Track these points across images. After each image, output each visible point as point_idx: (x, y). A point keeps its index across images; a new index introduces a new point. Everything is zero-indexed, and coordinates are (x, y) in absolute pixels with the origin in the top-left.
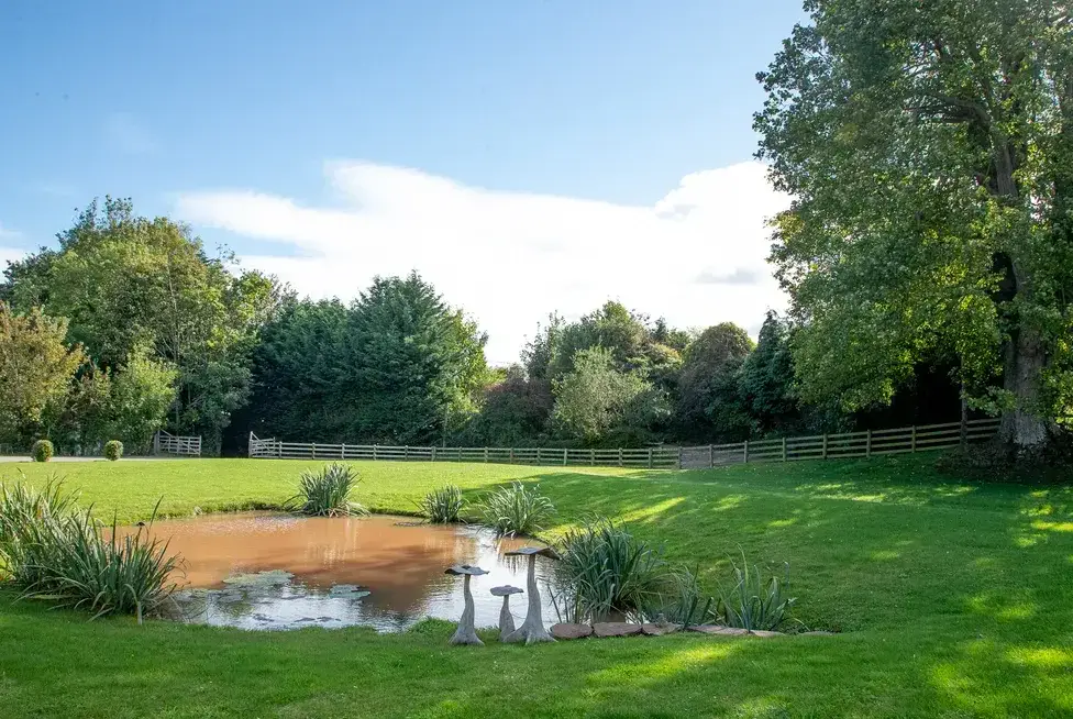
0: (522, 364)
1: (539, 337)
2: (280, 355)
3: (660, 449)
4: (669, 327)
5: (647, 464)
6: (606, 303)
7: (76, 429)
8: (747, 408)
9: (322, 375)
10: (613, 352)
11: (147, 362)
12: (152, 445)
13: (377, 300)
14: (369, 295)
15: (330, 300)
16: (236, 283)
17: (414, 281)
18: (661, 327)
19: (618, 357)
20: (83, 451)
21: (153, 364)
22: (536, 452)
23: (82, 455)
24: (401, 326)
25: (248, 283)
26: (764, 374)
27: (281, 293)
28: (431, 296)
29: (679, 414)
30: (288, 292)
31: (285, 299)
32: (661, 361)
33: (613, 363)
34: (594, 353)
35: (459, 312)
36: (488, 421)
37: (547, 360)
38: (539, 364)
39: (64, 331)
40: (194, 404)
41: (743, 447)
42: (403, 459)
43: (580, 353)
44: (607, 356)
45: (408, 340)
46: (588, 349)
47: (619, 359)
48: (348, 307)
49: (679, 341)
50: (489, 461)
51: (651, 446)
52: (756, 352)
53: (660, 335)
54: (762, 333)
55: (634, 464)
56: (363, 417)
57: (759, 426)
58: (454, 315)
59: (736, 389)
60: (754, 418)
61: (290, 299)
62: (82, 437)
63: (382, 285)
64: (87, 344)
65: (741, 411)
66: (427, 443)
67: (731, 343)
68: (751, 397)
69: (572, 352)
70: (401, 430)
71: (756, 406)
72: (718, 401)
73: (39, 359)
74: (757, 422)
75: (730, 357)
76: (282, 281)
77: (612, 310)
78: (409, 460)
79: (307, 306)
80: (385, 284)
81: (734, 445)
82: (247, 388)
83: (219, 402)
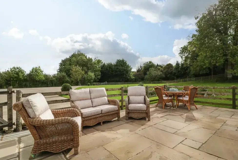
4: (159, 64)
14: (116, 62)
15: (110, 63)
24: (122, 66)
25: (99, 61)
32: (160, 69)
37: (141, 70)
48: (113, 64)
49: (161, 66)
52: (175, 67)
59: (172, 73)
63: (118, 60)
67: (171, 66)
68: (175, 73)
72: (169, 75)
77: (150, 62)
82: (100, 76)
83: (97, 78)
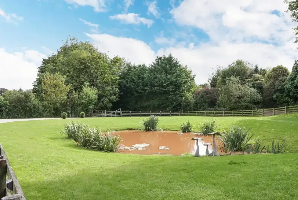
0: (208, 83)
1: (213, 73)
2: (127, 83)
3: (256, 110)
4: (259, 68)
5: (251, 115)
6: (237, 60)
7: (69, 109)
8: (288, 95)
9: (142, 89)
10: (240, 78)
11: (88, 88)
12: (91, 113)
13: (158, 64)
14: (155, 62)
15: (142, 64)
16: (112, 61)
17: (170, 57)
18: (257, 68)
19: (241, 79)
20: (71, 116)
21: (90, 88)
22: (214, 112)
23: (72, 117)
24: (166, 72)
25: (115, 60)
26: (294, 83)
27: (126, 63)
28: (176, 61)
29: (264, 98)
30: (128, 62)
31: (127, 65)
32: (257, 80)
33: (240, 81)
34: (232, 78)
35: (186, 66)
36: (197, 103)
37: (217, 81)
38: (214, 83)
39: (64, 79)
40: (102, 100)
41: (285, 108)
42: (170, 116)
43: (228, 78)
44: (237, 79)
45: (169, 77)
46: (231, 77)
47: (242, 80)
48: (148, 66)
49: (263, 72)
50: (198, 116)
51: (253, 109)
52: (291, 75)
53: (256, 70)
54: (293, 68)
55: (247, 115)
56: (155, 102)
57: (292, 101)
58: (184, 67)
59: (284, 89)
60: (291, 99)
61: (129, 65)
62: (71, 112)
63: (159, 58)
64: (71, 83)
65: (286, 96)
66: (176, 110)
67: (282, 73)
68: (289, 91)
69: (225, 78)
70: (168, 106)
71: (291, 94)
72: (277, 94)
73: (57, 88)
74: (292, 100)
75: (281, 78)
76: (126, 59)
77: (239, 63)
78: (171, 116)
79: (134, 67)
80: (160, 58)
81: (281, 108)
82: (118, 95)
83: (109, 99)
